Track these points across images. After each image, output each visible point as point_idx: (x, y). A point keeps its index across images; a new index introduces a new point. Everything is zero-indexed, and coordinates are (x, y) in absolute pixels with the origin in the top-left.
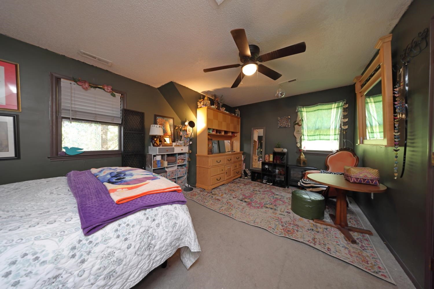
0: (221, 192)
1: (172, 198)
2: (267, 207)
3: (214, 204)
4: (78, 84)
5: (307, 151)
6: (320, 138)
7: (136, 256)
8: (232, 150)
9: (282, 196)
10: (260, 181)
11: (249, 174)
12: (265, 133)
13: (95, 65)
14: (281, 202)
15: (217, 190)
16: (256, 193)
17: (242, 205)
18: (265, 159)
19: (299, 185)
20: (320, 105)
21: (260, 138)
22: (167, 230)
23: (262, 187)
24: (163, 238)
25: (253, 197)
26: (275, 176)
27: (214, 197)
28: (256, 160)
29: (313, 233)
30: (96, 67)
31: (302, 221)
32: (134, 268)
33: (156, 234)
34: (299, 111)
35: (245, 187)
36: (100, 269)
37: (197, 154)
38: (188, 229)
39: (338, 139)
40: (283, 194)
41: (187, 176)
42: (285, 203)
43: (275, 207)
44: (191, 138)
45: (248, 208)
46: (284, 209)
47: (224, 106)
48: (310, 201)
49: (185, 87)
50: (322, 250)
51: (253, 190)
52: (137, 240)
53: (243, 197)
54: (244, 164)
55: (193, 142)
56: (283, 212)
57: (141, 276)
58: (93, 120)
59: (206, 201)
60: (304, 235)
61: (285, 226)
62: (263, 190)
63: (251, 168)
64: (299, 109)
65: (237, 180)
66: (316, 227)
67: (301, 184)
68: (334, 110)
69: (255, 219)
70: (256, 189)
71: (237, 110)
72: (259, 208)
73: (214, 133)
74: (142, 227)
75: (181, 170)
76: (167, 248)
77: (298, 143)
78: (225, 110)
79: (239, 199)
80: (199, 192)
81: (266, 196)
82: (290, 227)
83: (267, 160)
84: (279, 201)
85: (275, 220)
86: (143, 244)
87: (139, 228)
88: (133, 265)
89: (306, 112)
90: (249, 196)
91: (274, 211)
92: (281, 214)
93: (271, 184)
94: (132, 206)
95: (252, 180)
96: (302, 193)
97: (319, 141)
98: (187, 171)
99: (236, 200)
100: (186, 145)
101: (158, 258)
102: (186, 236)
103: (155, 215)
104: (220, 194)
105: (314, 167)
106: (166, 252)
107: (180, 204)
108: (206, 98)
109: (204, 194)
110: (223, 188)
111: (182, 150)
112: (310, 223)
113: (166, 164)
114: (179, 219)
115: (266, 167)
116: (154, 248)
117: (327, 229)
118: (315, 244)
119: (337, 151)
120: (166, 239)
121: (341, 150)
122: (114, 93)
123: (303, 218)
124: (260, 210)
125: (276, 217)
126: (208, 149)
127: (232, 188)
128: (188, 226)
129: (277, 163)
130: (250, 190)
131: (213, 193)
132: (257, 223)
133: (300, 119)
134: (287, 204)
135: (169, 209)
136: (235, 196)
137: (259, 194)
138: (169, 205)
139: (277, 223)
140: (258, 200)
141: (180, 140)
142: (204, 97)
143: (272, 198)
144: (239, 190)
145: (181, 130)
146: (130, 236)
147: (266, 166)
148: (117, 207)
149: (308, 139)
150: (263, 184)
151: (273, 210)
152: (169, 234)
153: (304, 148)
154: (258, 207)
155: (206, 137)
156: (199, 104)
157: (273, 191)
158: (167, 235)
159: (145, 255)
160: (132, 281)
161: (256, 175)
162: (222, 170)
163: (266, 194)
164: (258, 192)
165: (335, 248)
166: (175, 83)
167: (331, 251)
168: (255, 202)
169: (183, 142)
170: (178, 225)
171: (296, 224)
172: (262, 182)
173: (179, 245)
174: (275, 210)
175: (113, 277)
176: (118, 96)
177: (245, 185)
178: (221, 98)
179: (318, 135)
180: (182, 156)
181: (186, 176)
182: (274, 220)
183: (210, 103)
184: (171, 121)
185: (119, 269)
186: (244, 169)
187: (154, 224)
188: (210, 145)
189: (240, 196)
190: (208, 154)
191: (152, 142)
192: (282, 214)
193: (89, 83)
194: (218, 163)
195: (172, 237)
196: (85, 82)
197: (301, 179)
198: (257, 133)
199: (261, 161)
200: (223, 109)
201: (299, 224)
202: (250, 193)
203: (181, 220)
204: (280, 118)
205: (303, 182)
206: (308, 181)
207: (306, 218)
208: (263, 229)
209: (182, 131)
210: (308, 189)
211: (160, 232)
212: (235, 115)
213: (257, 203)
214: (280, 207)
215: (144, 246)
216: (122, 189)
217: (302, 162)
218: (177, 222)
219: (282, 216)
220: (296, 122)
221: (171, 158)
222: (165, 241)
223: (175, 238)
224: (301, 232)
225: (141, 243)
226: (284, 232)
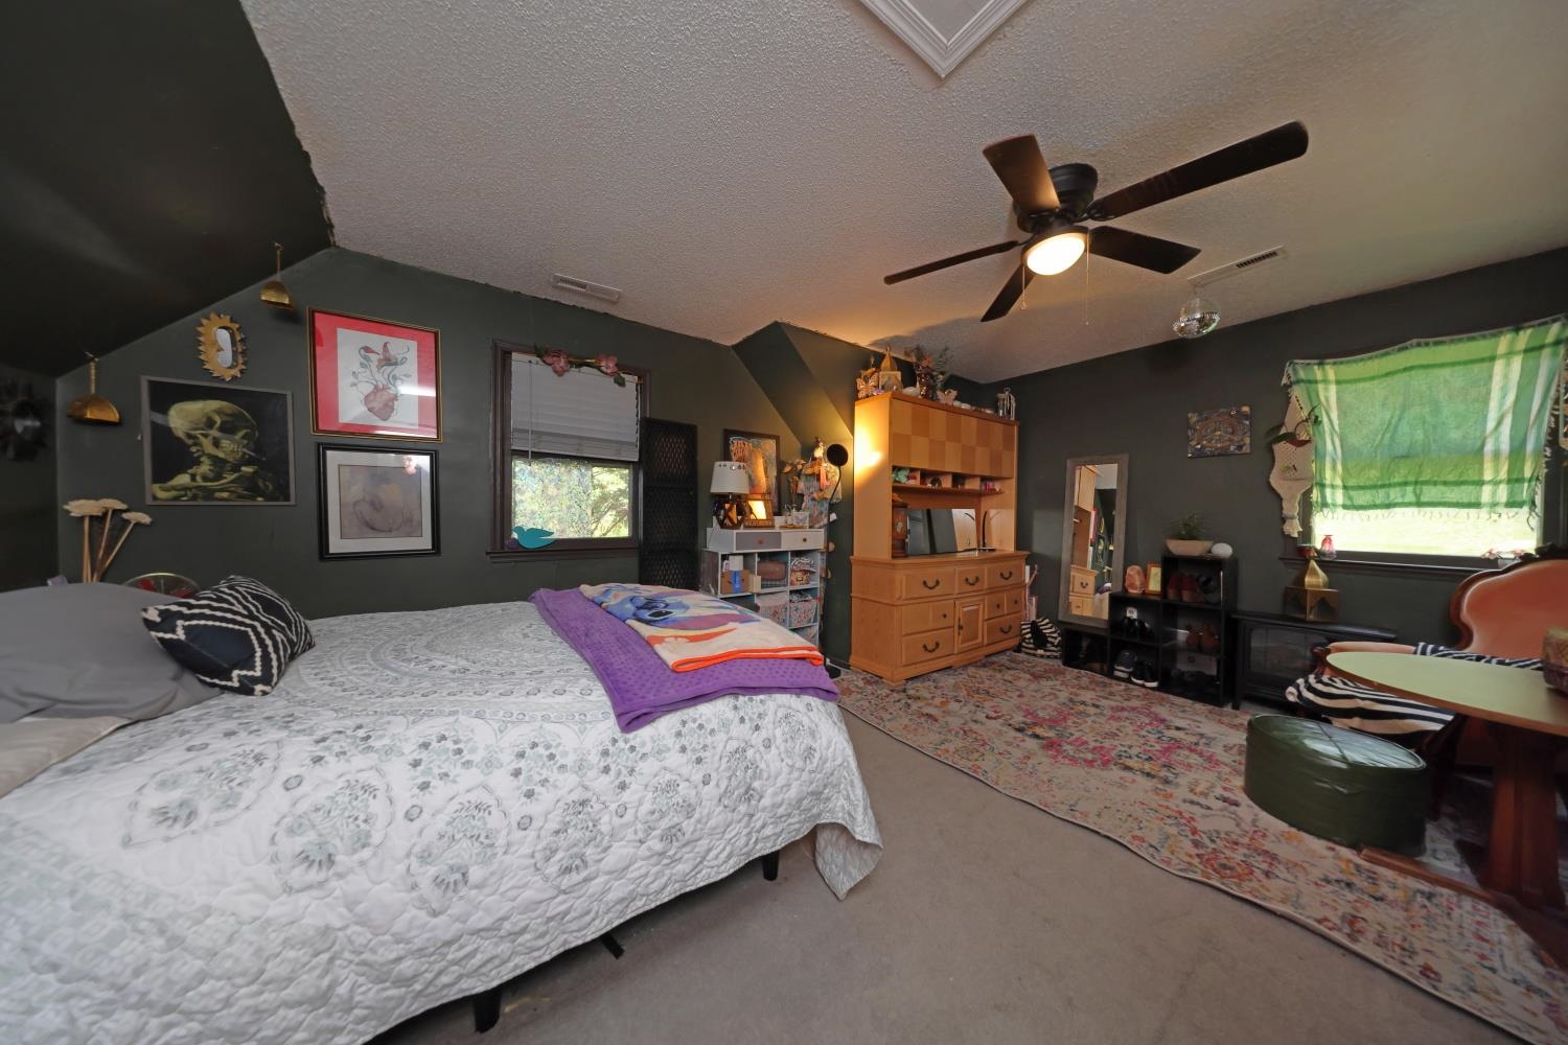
0: (939, 692)
1: (798, 677)
2: (1127, 768)
3: (916, 730)
4: (544, 362)
5: (1341, 554)
6: (1418, 496)
7: (721, 808)
8: (984, 545)
9: (1202, 735)
10: (1102, 668)
11: (1056, 638)
12: (1130, 478)
13: (578, 305)
14: (1196, 756)
15: (927, 684)
16: (1080, 713)
17: (1021, 744)
18: (1124, 581)
19: (1291, 698)
20: (1419, 345)
21: (1105, 498)
22: (790, 762)
23: (1111, 694)
24: (781, 781)
25: (1070, 723)
26: (1172, 653)
27: (914, 706)
28: (1084, 586)
29: (1351, 896)
30: (582, 308)
31: (1295, 843)
32: (717, 836)
33: (762, 766)
34: (1298, 382)
35: (1033, 686)
36: (653, 813)
37: (852, 554)
38: (845, 774)
39: (1533, 503)
40: (1209, 727)
41: (820, 627)
42: (1218, 763)
43: (1164, 773)
44: (834, 501)
45: (1045, 760)
46: (1209, 784)
47: (953, 382)
48: (1344, 766)
49: (816, 334)
50: (1388, 966)
51: (1071, 700)
52: (721, 769)
53: (1028, 721)
54: (1034, 599)
55: (841, 514)
56: (1205, 795)
57: (731, 862)
58: (574, 454)
59: (886, 716)
60: (1298, 896)
61: (1207, 848)
62: (1113, 704)
63: (1060, 618)
64: (1300, 370)
65: (1003, 659)
66: (1370, 877)
67: (1300, 695)
68: (1508, 365)
69: (1076, 799)
70: (1082, 698)
71: (1004, 393)
72: (1093, 766)
73: (915, 483)
74: (731, 738)
75: (800, 605)
76: (789, 811)
77: (1292, 518)
78: (956, 399)
79: (1010, 725)
80: (861, 683)
81: (1124, 727)
82: (1233, 855)
83: (1132, 586)
84: (1186, 752)
85: (1162, 819)
86: (734, 782)
87: (725, 739)
88: (714, 829)
89: (1338, 382)
90: (1049, 720)
91: (1160, 786)
92: (1192, 802)
93: (1154, 684)
94: (708, 681)
95: (1064, 664)
96: (1301, 731)
97: (1415, 510)
98: (819, 612)
99: (999, 727)
100: (817, 526)
101: (768, 831)
102: (839, 792)
103: (760, 716)
104: (937, 701)
105: (1381, 629)
106: (788, 822)
107: (820, 698)
108: (886, 363)
109: (879, 692)
110: (948, 681)
111: (805, 540)
112: (1338, 857)
113: (755, 583)
114: (821, 738)
115: (1128, 615)
116: (759, 801)
117: (1430, 896)
118: (1352, 937)
119: (1526, 559)
120: (788, 785)
121: (1545, 553)
122: (622, 375)
123: (1305, 836)
124: (1099, 772)
125: (1167, 808)
126: (893, 539)
127: (983, 683)
128: (845, 764)
129: (1182, 600)
130: (1056, 697)
131: (911, 692)
132: (1082, 813)
133: (1304, 414)
134: (1228, 770)
135: (793, 705)
136: (995, 712)
137: (1093, 718)
138: (791, 693)
139: (1173, 830)
140: (1090, 738)
141: (798, 509)
142: (880, 357)
143: (1152, 738)
144: (1009, 694)
145: (799, 474)
146: (707, 754)
147: (1131, 612)
148: (676, 679)
149: (1348, 503)
150: (1114, 682)
151: (1155, 780)
152: (796, 774)
153: (1327, 540)
154: (1090, 763)
155: (887, 496)
156: (861, 384)
157: (1162, 711)
158: (790, 774)
159: (739, 811)
160: (713, 867)
161: (1085, 644)
162: (945, 616)
163: (1127, 718)
164: (1092, 710)
165: (1468, 977)
166: (788, 326)
167: (1440, 981)
168: (1077, 743)
169: (807, 514)
170: (817, 755)
171: (1265, 848)
172: (1110, 674)
173: (819, 815)
174: (1166, 781)
175: (677, 840)
176: (631, 381)
177: (1036, 677)
178: (941, 357)
179: (1406, 484)
180: (805, 560)
181: (817, 627)
182: (1158, 818)
183: (900, 379)
184: (770, 446)
185: (688, 826)
186: (1033, 618)
187: (757, 739)
188: (900, 525)
189: (1014, 715)
190: (893, 557)
191: (716, 514)
192: (1198, 804)
193: (568, 356)
194: (931, 588)
195: (801, 785)
196: (558, 354)
197: (1305, 676)
198: (1090, 481)
199: (1107, 591)
200: (948, 397)
201: (1283, 851)
202: (1056, 709)
203: (824, 741)
204: (1200, 415)
205: (1310, 689)
206: (1340, 685)
207: (1320, 836)
208: (1108, 838)
209: (803, 478)
210: (1337, 722)
211: (771, 761)
212: (997, 411)
213: (1085, 746)
214: (1192, 776)
215: (737, 788)
216: (676, 637)
217: (1309, 602)
218: (814, 746)
219: (1196, 809)
220: (1283, 431)
221: (771, 567)
222: (785, 790)
223: (810, 790)
224: (1285, 880)
225: (730, 778)
226: (1201, 866)
